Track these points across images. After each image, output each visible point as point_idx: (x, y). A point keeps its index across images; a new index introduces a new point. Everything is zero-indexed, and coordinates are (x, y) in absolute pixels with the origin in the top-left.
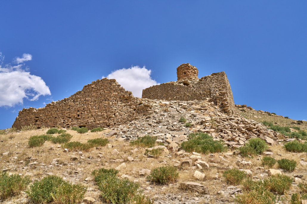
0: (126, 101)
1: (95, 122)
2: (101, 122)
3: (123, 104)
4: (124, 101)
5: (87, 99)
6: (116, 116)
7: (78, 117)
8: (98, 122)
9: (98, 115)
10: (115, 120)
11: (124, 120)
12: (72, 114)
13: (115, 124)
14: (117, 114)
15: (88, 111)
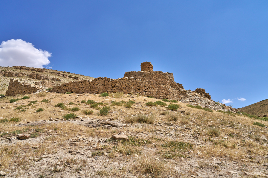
0: (174, 87)
1: (158, 95)
2: (162, 96)
3: (173, 88)
4: (173, 87)
5: (150, 81)
6: (171, 94)
7: (145, 91)
8: (160, 96)
9: (159, 91)
10: (170, 96)
11: (175, 97)
12: (141, 88)
13: (171, 98)
14: (171, 93)
15: (153, 88)
